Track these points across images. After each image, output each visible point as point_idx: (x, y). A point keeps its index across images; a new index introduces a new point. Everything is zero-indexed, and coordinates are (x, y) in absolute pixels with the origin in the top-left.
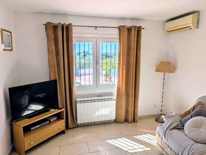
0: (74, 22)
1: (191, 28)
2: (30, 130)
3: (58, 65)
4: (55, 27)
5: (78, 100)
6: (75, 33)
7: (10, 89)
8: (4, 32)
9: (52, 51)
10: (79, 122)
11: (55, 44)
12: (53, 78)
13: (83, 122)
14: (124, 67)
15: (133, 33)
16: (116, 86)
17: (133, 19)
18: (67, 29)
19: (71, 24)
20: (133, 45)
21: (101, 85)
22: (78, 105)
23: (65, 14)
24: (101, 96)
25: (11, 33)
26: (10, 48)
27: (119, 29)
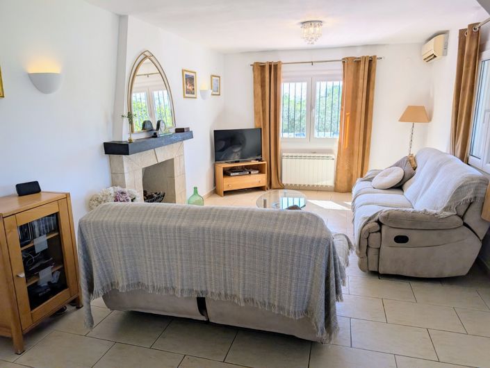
0: (283, 58)
1: (435, 56)
2: (229, 175)
3: (264, 111)
4: (262, 67)
5: (284, 154)
6: (284, 71)
7: (215, 131)
8: (213, 78)
9: (258, 95)
10: (284, 182)
11: (262, 86)
12: (258, 126)
13: (289, 183)
14: (347, 114)
15: (362, 66)
16: (338, 140)
17: (366, 46)
18: (274, 68)
19: (280, 62)
20: (362, 83)
21: (316, 138)
22: (284, 161)
23: (274, 51)
24: (314, 153)
25: (219, 77)
26: (218, 93)
27: (344, 62)
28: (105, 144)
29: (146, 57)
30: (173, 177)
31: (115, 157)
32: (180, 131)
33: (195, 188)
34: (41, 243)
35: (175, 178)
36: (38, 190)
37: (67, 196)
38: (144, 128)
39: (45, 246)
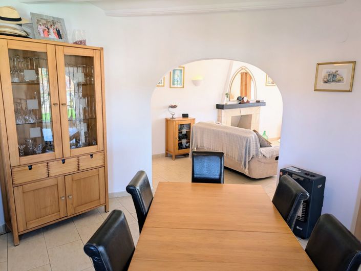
28: (217, 105)
29: (243, 69)
30: (250, 123)
31: (220, 110)
32: (258, 102)
33: (265, 132)
34: (184, 131)
35: (252, 124)
36: (188, 117)
37: (194, 119)
38: (238, 99)
39: (185, 133)
